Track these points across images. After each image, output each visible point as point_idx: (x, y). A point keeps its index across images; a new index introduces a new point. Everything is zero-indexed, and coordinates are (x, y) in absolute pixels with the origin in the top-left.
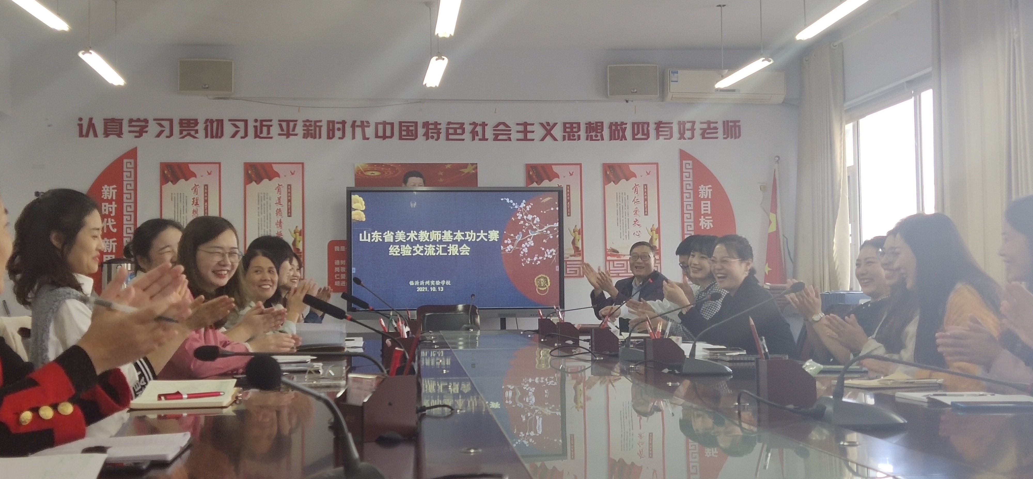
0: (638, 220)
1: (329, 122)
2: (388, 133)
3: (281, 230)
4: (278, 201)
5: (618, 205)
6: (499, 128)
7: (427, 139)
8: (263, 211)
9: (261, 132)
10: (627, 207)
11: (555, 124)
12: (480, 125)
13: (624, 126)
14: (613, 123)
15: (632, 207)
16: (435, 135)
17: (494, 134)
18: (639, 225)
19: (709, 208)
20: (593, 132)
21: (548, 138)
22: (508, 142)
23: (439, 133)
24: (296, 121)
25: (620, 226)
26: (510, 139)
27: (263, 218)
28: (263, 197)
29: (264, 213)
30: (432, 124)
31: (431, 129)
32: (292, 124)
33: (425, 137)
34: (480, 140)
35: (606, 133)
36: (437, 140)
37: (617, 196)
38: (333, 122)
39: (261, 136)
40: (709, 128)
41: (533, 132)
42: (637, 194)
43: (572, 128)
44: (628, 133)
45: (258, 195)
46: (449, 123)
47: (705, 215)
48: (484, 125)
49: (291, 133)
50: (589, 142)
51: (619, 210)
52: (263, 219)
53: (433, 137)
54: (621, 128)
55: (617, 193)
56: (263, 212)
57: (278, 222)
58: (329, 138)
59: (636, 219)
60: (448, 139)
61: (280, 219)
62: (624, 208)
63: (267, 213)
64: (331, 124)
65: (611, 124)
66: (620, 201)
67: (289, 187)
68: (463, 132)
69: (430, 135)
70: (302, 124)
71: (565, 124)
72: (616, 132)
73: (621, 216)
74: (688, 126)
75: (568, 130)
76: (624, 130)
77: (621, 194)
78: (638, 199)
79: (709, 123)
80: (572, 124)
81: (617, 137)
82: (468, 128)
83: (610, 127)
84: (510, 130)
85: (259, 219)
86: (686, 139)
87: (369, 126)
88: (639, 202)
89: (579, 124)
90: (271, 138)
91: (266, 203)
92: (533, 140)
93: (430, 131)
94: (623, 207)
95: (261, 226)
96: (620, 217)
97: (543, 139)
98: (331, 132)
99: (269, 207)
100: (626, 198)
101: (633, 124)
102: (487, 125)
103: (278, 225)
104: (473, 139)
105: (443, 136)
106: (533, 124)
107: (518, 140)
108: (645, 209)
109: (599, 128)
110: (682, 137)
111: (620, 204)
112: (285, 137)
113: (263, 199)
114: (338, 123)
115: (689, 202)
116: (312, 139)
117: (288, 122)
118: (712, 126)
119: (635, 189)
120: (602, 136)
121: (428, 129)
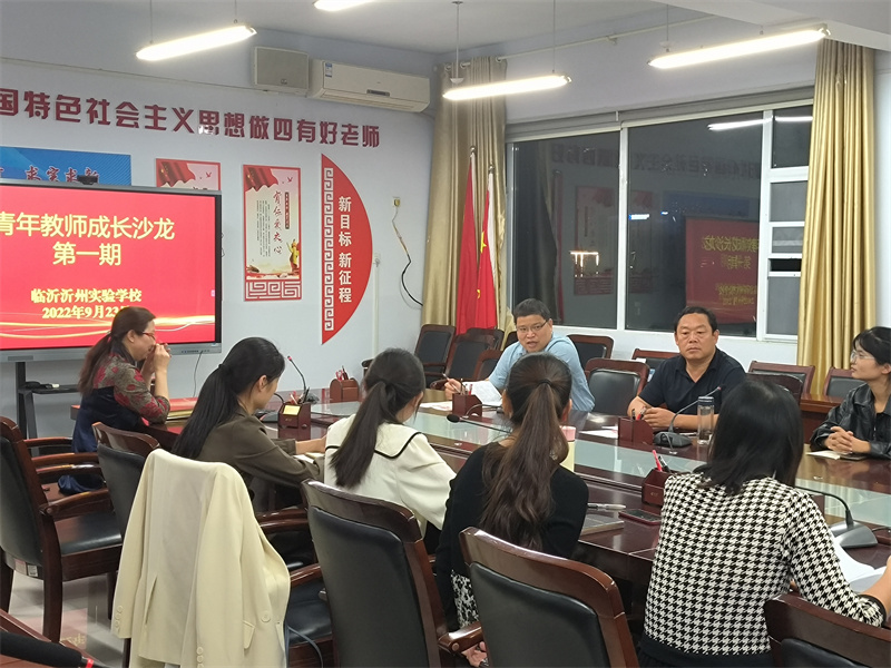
0: (279, 234)
5: (259, 215)
6: (123, 110)
7: (31, 116)
10: (267, 218)
11: (191, 112)
12: (100, 103)
13: (265, 122)
14: (254, 117)
15: (273, 218)
16: (42, 112)
17: (118, 117)
18: (280, 240)
19: (348, 223)
20: (233, 126)
21: (183, 128)
22: (135, 129)
23: (46, 110)
25: (261, 241)
26: (136, 126)
30: (37, 96)
31: (37, 103)
33: (28, 113)
34: (100, 122)
35: (247, 128)
36: (44, 118)
37: (257, 205)
40: (350, 132)
41: (165, 119)
42: (278, 203)
43: (208, 118)
44: (270, 131)
46: (60, 97)
47: (345, 230)
48: (105, 104)
50: (228, 137)
51: (259, 221)
53: (38, 114)
54: (263, 124)
55: (257, 201)
59: (277, 233)
60: (58, 118)
62: (265, 219)
65: (252, 118)
66: (260, 211)
68: (78, 111)
69: (35, 110)
71: (201, 112)
72: (258, 128)
74: (330, 128)
75: (205, 120)
76: (266, 126)
77: (262, 202)
78: (279, 210)
79: (350, 126)
80: (209, 113)
81: (258, 135)
82: (85, 107)
83: (251, 122)
84: (137, 114)
86: (328, 143)
88: (280, 212)
89: (217, 114)
92: (164, 129)
93: (35, 105)
94: (263, 218)
96: (261, 230)
97: (176, 129)
100: (267, 208)
101: (276, 120)
102: (108, 104)
104: (92, 121)
105: (52, 113)
106: (164, 109)
107: (147, 127)
108: (286, 222)
109: (239, 121)
110: (324, 141)
115: (330, 214)
118: (353, 130)
119: (277, 197)
120: (242, 132)
121: (32, 103)
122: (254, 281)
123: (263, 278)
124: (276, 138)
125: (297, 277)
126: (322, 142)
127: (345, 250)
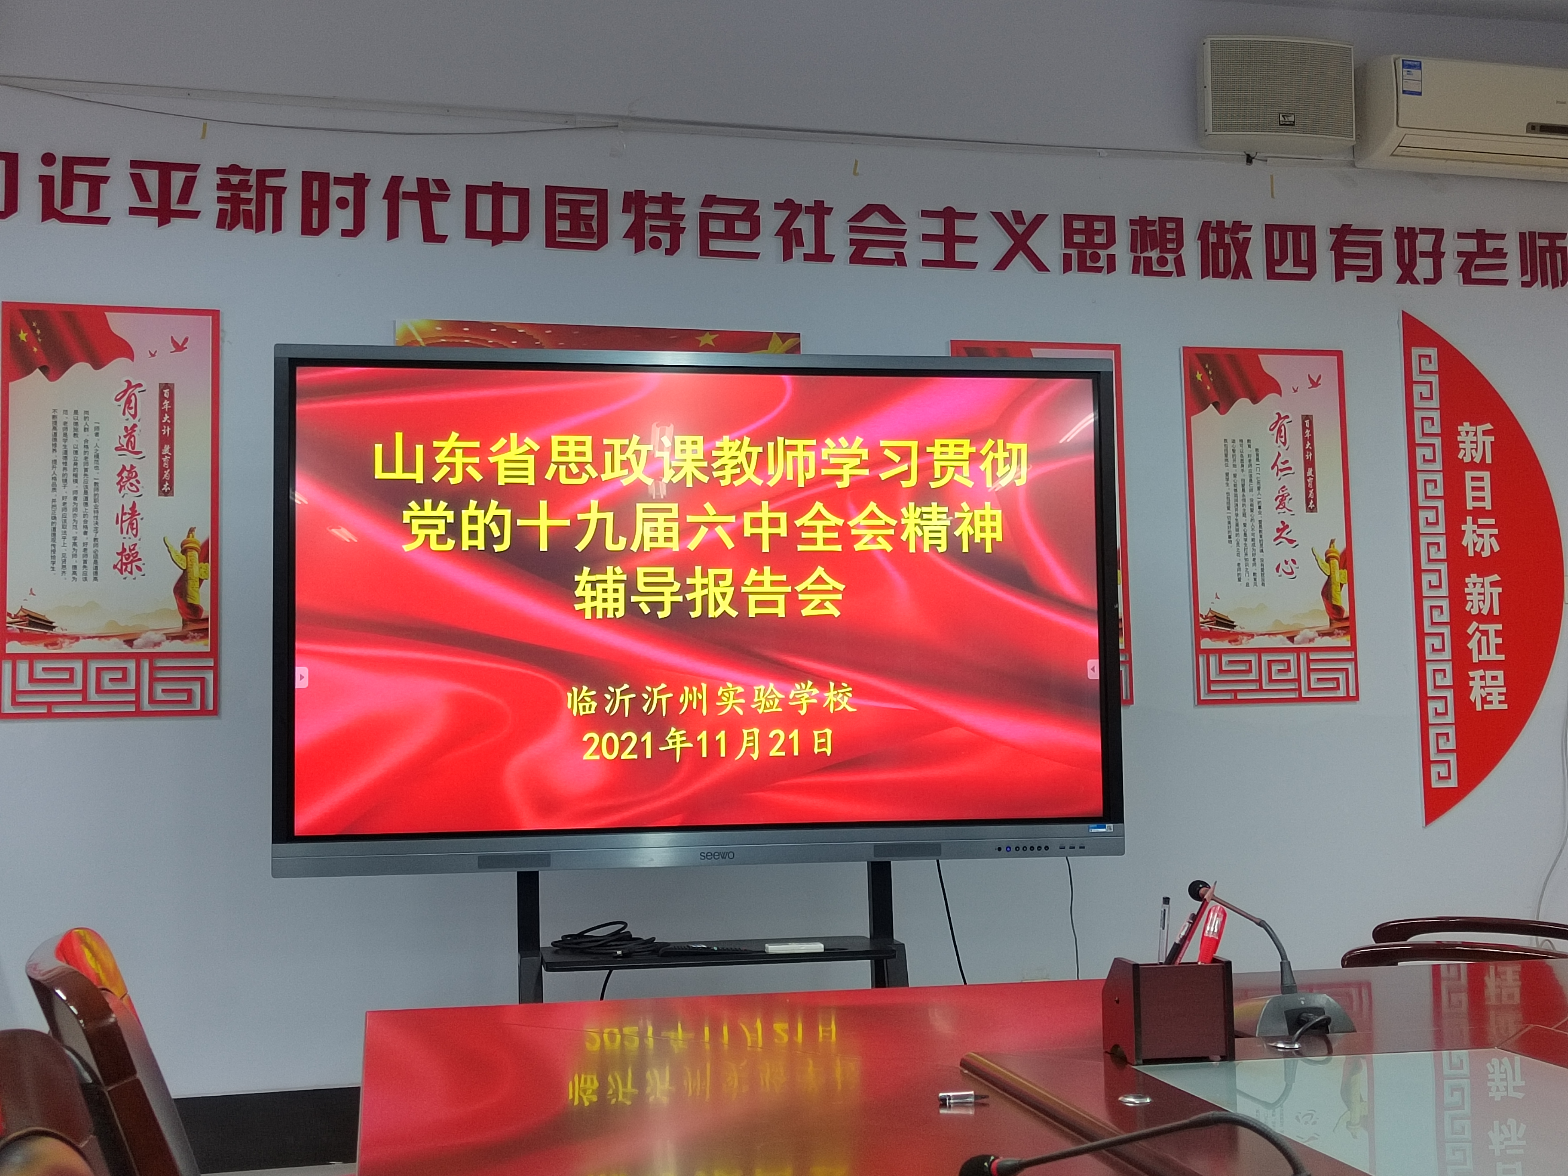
0: (1287, 526)
1: (308, 177)
2: (510, 224)
3: (135, 540)
4: (124, 441)
5: (1231, 476)
6: (866, 223)
7: (639, 247)
8: (70, 472)
9: (68, 200)
10: (1255, 485)
11: (1039, 219)
12: (809, 210)
13: (1241, 235)
14: (1211, 222)
15: (1271, 484)
16: (665, 238)
17: (853, 242)
18: (1291, 541)
19: (1487, 494)
20: (1152, 250)
21: (1020, 259)
22: (895, 269)
23: (676, 232)
24: (195, 168)
25: (1238, 544)
26: (900, 260)
27: (71, 497)
28: (71, 427)
29: (76, 481)
30: (653, 200)
31: (653, 216)
32: (178, 179)
33: (631, 243)
34: (807, 257)
35: (1191, 253)
36: (670, 252)
37: (1226, 450)
38: (323, 178)
39: (67, 212)
40: (1482, 252)
41: (972, 240)
42: (1284, 444)
43: (1089, 232)
44: (1256, 258)
45: (54, 417)
46: (710, 200)
47: (1478, 513)
48: (820, 211)
49: (175, 207)
50: (1140, 279)
51: (1232, 493)
52: (70, 501)
53: (656, 243)
54: (1235, 240)
55: (1225, 440)
56: (70, 478)
57: (124, 514)
58: (307, 229)
59: (1283, 522)
60: (705, 251)
61: (134, 503)
62: (1247, 488)
63: (86, 482)
64: (316, 185)
65: (1206, 226)
66: (1234, 466)
67: (167, 392)
68: (755, 233)
69: (648, 235)
70: (217, 179)
71: (1069, 219)
72: (1221, 251)
73: (1240, 512)
74: (1424, 243)
75: (1078, 239)
76: (1243, 247)
77: (1238, 442)
78: (1287, 462)
79: (1481, 236)
80: (1089, 220)
81: (1221, 270)
82: (772, 220)
83: (1203, 236)
84: (902, 232)
85: (54, 500)
86: (1418, 283)
87: (445, 198)
88: (1290, 468)
89: (1110, 221)
90: (104, 221)
91: (81, 445)
92: (972, 265)
93: (648, 223)
94: (1243, 485)
95: (64, 527)
96: (1237, 515)
97: (1002, 265)
98: (315, 212)
99: (91, 459)
100: (1254, 458)
101: (1270, 229)
102: (829, 211)
103: (125, 525)
104: (787, 255)
105: (690, 239)
106: (972, 216)
107: (926, 263)
108: (1307, 494)
109: (1169, 236)
110: (1407, 276)
111: (1235, 475)
112: (155, 220)
113: (70, 432)
114: (339, 181)
115: (1431, 473)
116: (252, 231)
117: (165, 169)
118: (1490, 245)
119: (1279, 427)
120: (1179, 262)
121: (641, 217)
122: (1220, 652)
123: (1246, 644)
124: (1272, 275)
125: (1345, 641)
126: (1401, 280)
127: (1481, 565)
